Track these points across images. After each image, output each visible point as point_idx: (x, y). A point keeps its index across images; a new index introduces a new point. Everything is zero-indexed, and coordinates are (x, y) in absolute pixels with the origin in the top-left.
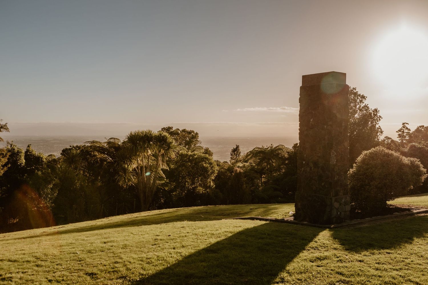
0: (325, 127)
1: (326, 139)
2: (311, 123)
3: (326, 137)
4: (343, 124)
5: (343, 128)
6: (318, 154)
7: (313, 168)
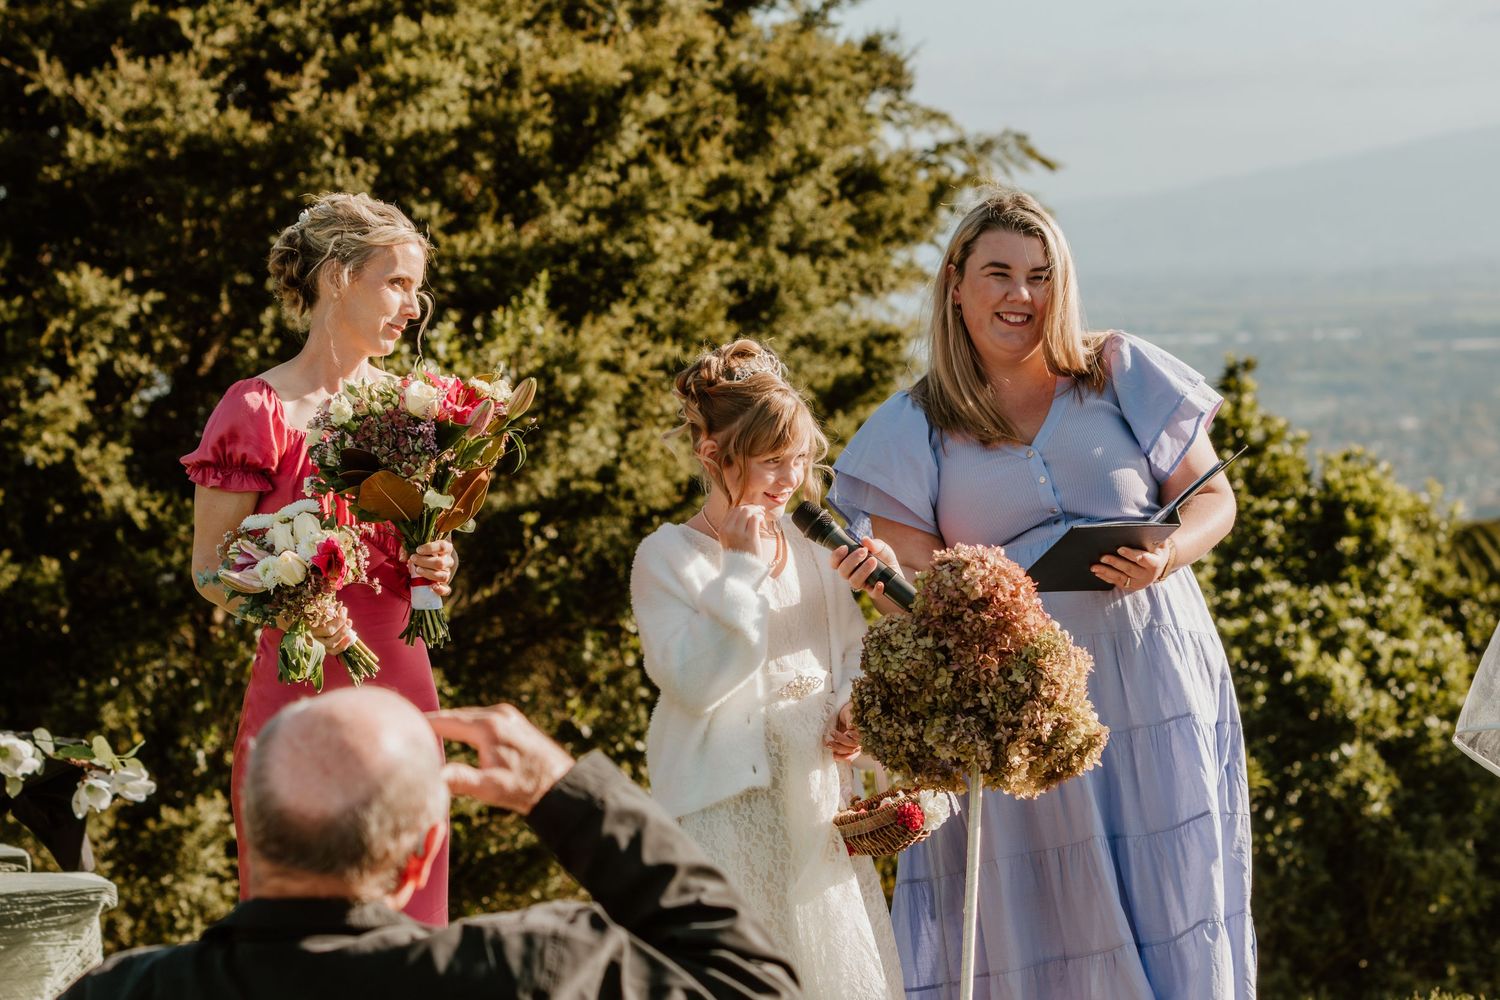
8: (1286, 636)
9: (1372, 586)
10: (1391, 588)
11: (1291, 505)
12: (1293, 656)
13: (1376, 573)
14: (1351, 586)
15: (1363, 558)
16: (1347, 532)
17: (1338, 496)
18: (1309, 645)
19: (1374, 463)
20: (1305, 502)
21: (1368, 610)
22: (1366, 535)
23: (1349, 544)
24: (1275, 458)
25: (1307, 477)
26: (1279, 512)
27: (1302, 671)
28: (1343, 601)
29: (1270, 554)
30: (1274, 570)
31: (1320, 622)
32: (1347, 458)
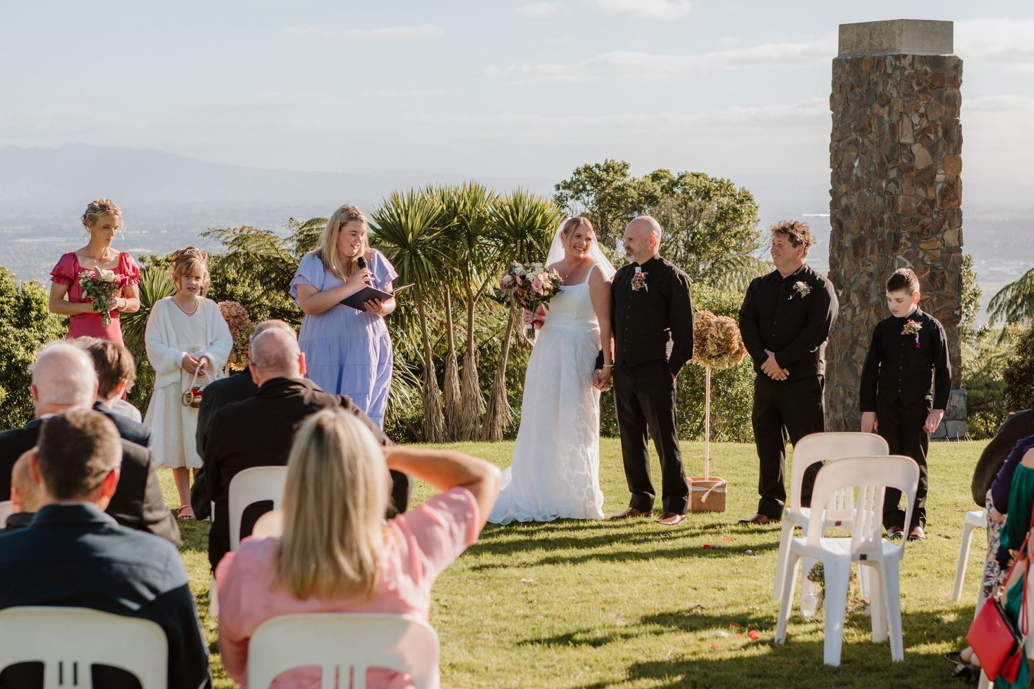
0: (884, 185)
1: (886, 220)
2: (855, 171)
3: (885, 216)
4: (940, 177)
5: (939, 187)
6: (870, 265)
7: (858, 309)
8: (12, 346)
9: (40, 329)
10: (48, 329)
11: (13, 299)
12: (16, 352)
13: (43, 324)
14: (34, 328)
15: (38, 318)
16: (31, 309)
17: (28, 297)
18: (22, 349)
19: (40, 285)
20: (17, 298)
21: (40, 337)
22: (39, 311)
23: (33, 314)
24: (6, 282)
25: (17, 290)
26: (7, 302)
27: (19, 358)
28: (31, 334)
29: (7, 317)
30: (7, 322)
31: (24, 340)
32: (31, 283)
